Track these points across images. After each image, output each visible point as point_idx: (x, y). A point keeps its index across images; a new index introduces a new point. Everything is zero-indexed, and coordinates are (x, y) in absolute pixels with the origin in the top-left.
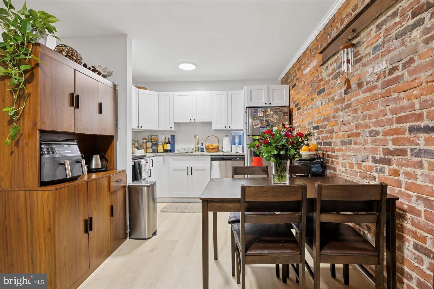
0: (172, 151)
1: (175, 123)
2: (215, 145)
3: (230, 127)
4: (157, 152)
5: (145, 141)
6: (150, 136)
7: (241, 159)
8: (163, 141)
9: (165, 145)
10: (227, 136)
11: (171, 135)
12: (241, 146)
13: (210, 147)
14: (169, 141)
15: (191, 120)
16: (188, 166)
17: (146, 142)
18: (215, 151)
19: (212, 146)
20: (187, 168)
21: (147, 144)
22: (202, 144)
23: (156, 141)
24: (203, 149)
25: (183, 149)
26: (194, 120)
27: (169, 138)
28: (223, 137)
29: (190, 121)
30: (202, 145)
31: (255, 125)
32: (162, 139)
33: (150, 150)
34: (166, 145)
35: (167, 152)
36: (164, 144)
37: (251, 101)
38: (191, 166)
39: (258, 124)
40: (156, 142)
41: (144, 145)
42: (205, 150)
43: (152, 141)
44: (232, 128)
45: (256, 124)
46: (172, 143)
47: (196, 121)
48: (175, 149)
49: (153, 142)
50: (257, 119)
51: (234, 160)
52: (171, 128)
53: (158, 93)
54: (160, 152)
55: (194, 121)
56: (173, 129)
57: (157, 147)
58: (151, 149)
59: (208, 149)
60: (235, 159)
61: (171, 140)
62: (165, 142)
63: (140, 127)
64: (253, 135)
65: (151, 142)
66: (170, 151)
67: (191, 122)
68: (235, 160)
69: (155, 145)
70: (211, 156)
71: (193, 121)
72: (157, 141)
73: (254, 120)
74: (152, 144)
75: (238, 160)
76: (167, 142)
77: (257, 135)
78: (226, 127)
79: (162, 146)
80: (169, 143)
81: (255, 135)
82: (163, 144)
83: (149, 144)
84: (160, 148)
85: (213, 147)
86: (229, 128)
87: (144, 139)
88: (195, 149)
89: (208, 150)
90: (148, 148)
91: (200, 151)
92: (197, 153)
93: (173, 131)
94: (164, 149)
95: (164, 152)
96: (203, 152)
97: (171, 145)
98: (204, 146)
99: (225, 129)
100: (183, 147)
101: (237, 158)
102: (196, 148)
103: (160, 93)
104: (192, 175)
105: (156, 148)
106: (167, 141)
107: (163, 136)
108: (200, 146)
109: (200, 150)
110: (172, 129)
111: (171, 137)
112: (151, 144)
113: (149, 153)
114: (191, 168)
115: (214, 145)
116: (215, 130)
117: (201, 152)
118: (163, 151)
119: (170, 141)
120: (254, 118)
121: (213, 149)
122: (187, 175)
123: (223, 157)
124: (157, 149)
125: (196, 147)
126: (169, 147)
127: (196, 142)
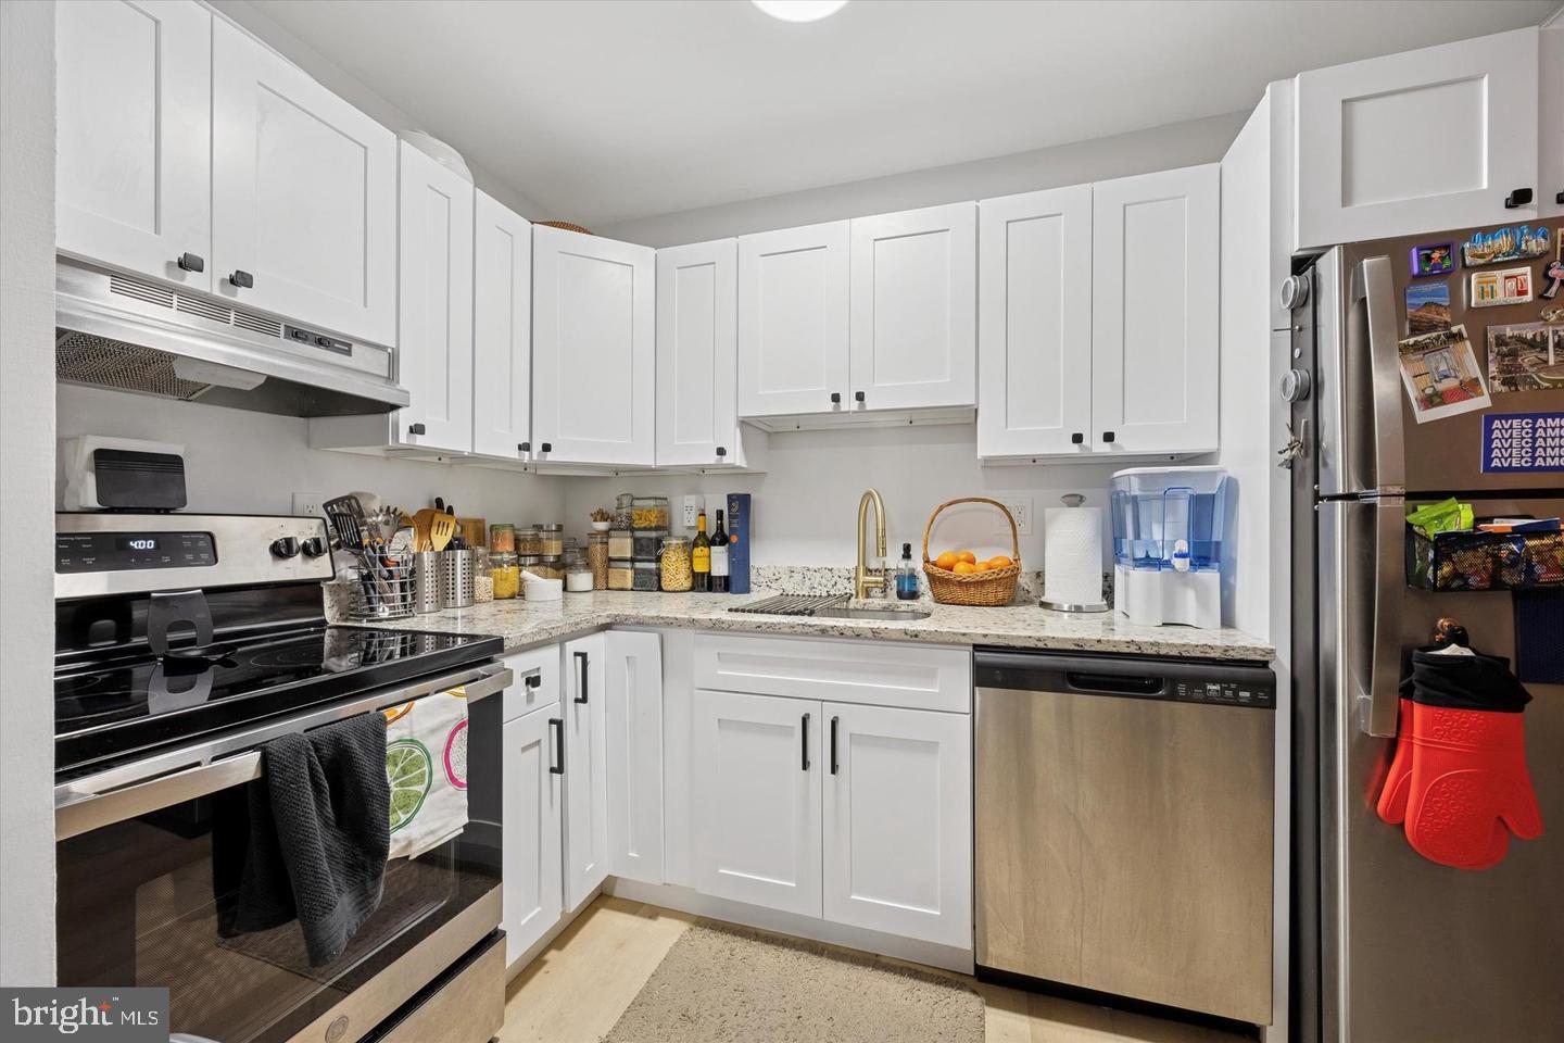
0: (733, 587)
1: (745, 424)
2: (989, 557)
3: (1109, 437)
4: (660, 589)
5: (602, 526)
6: (626, 501)
7: (1245, 694)
8: (689, 528)
9: (697, 551)
10: (1075, 500)
11: (729, 496)
12: (1210, 577)
13: (961, 570)
14: (720, 527)
15: (836, 398)
16: (812, 708)
17: (607, 533)
18: (991, 598)
19: (972, 561)
20: (805, 720)
21: (611, 541)
22: (907, 548)
23: (650, 529)
24: (913, 577)
25: (798, 577)
26: (860, 397)
27: (720, 514)
28: (1048, 511)
29: (829, 406)
30: (907, 554)
31: (1429, 402)
32: (686, 517)
33: (624, 576)
34: (707, 549)
35: (710, 589)
36: (695, 545)
37: (1347, 198)
38: (831, 711)
39: (1468, 389)
40: (653, 534)
41: (599, 546)
42: (923, 584)
43: (633, 530)
44: (1127, 445)
45: (1440, 387)
46: (734, 539)
47: (870, 404)
48: (753, 573)
49: (639, 534)
50: (1458, 337)
51: (1173, 697)
52: (721, 452)
53: (651, 251)
54: (673, 585)
55: (855, 405)
56: (735, 457)
57: (658, 559)
58: (630, 574)
59: (945, 582)
60: (1182, 689)
61: (730, 523)
62: (702, 534)
63: (537, 448)
64: (1409, 496)
65: (629, 533)
66: (726, 585)
67: (837, 412)
68: (1187, 699)
69: (649, 548)
70: (977, 647)
71: (849, 404)
72: (657, 528)
73: (1417, 347)
74: (636, 541)
75: (1208, 700)
76: (710, 535)
77: (1463, 496)
78: (1077, 439)
79: (682, 556)
80: (721, 539)
81: (1442, 496)
82: (690, 546)
83: (622, 546)
84: (675, 569)
85: (980, 571)
86: (1106, 448)
87: (602, 516)
88: (862, 578)
89: (943, 590)
90: (613, 564)
91: (893, 593)
92: (877, 602)
93: (734, 472)
94: (692, 570)
95: (692, 589)
96: (914, 595)
97: (729, 551)
98: (917, 563)
99: (1075, 449)
100: (798, 564)
101: (1201, 681)
102: (869, 571)
103: (664, 252)
104: (833, 772)
105: (653, 566)
106: (712, 531)
107: (691, 501)
108: (894, 561)
109: (895, 582)
110: (726, 460)
111: (730, 507)
112: (629, 542)
113: (622, 589)
114: (834, 724)
115: (984, 557)
116: (991, 464)
117: (901, 595)
118: (687, 584)
119: (726, 531)
120: (1415, 331)
121: (980, 584)
122: (805, 765)
123: (1073, 662)
124: (659, 570)
125: (873, 565)
126: (718, 562)
127: (871, 538)
